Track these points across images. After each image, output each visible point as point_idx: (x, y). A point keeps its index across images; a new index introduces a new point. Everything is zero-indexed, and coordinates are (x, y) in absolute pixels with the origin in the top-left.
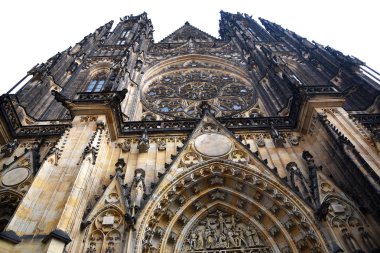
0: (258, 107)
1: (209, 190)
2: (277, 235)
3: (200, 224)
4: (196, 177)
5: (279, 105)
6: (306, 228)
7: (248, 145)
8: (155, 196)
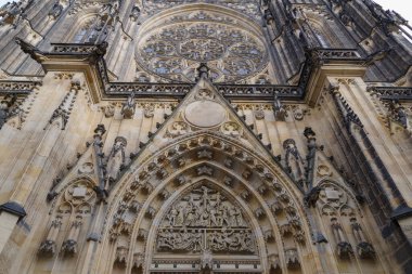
0: (267, 72)
1: (196, 164)
2: (262, 217)
3: (183, 200)
4: (182, 149)
5: (291, 71)
6: (292, 213)
7: (244, 117)
8: (133, 167)
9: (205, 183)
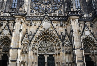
0: (61, 8)
1: (45, 36)
2: (56, 46)
3: (42, 42)
4: (42, 33)
5: (66, 10)
6: (60, 46)
7: (54, 26)
8: (34, 38)
9: (46, 39)
